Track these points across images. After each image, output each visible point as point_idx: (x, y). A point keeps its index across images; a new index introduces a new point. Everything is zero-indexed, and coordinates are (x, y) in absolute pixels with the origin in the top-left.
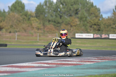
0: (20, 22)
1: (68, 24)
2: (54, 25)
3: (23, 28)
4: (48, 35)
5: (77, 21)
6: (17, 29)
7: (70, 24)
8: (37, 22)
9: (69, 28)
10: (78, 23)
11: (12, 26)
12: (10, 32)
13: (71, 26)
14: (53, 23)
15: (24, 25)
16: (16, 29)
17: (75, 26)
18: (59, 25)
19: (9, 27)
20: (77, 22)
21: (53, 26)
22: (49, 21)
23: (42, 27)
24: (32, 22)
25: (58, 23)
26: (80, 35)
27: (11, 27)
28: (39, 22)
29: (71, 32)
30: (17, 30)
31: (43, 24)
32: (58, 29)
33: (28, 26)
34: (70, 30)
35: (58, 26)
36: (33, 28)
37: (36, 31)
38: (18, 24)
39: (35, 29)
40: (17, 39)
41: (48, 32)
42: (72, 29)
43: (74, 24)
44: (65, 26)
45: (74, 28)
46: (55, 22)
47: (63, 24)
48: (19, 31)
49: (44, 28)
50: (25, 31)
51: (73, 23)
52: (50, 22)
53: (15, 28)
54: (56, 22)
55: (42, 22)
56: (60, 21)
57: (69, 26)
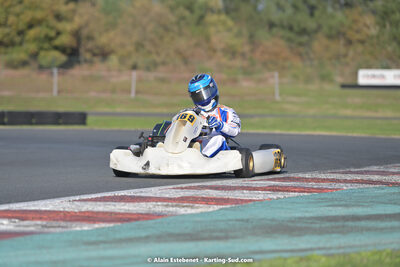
0: (167, 29)
1: (336, 35)
2: (289, 40)
3: (179, 52)
4: (267, 74)
5: (369, 25)
6: (158, 54)
7: (344, 34)
8: (229, 30)
9: (343, 50)
10: (374, 31)
11: (139, 46)
12: (134, 67)
13: (349, 43)
14: (282, 33)
15: (182, 43)
16: (155, 57)
17: (362, 42)
18: (304, 39)
19: (130, 48)
20: (368, 27)
21: (282, 43)
22: (272, 25)
23: (247, 49)
24: (212, 30)
25: (303, 32)
26: (374, 76)
27: (137, 50)
28: (235, 30)
29: (347, 64)
30: (158, 59)
31: (251, 36)
32: (300, 55)
33: (197, 45)
34: (345, 56)
35: (301, 44)
36: (215, 51)
37: (224, 60)
38: (161, 38)
39: (219, 54)
40: (137, 92)
41: (265, 64)
42: (351, 53)
43: (358, 36)
44: (325, 41)
45: (360, 48)
46: (291, 28)
47: (320, 35)
48: (164, 63)
49: (253, 51)
50: (186, 61)
51: (358, 32)
52: (275, 30)
53: (150, 52)
54: (296, 28)
55: (245, 32)
56: (311, 24)
57: (342, 42)
